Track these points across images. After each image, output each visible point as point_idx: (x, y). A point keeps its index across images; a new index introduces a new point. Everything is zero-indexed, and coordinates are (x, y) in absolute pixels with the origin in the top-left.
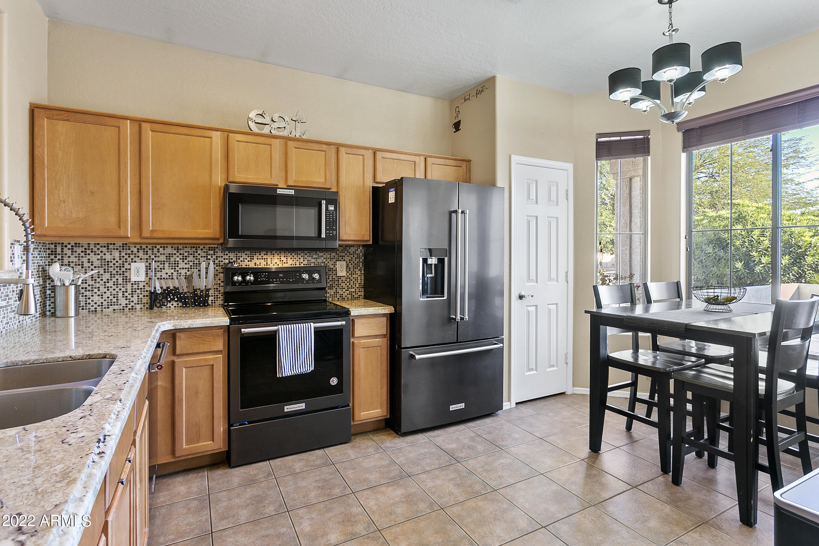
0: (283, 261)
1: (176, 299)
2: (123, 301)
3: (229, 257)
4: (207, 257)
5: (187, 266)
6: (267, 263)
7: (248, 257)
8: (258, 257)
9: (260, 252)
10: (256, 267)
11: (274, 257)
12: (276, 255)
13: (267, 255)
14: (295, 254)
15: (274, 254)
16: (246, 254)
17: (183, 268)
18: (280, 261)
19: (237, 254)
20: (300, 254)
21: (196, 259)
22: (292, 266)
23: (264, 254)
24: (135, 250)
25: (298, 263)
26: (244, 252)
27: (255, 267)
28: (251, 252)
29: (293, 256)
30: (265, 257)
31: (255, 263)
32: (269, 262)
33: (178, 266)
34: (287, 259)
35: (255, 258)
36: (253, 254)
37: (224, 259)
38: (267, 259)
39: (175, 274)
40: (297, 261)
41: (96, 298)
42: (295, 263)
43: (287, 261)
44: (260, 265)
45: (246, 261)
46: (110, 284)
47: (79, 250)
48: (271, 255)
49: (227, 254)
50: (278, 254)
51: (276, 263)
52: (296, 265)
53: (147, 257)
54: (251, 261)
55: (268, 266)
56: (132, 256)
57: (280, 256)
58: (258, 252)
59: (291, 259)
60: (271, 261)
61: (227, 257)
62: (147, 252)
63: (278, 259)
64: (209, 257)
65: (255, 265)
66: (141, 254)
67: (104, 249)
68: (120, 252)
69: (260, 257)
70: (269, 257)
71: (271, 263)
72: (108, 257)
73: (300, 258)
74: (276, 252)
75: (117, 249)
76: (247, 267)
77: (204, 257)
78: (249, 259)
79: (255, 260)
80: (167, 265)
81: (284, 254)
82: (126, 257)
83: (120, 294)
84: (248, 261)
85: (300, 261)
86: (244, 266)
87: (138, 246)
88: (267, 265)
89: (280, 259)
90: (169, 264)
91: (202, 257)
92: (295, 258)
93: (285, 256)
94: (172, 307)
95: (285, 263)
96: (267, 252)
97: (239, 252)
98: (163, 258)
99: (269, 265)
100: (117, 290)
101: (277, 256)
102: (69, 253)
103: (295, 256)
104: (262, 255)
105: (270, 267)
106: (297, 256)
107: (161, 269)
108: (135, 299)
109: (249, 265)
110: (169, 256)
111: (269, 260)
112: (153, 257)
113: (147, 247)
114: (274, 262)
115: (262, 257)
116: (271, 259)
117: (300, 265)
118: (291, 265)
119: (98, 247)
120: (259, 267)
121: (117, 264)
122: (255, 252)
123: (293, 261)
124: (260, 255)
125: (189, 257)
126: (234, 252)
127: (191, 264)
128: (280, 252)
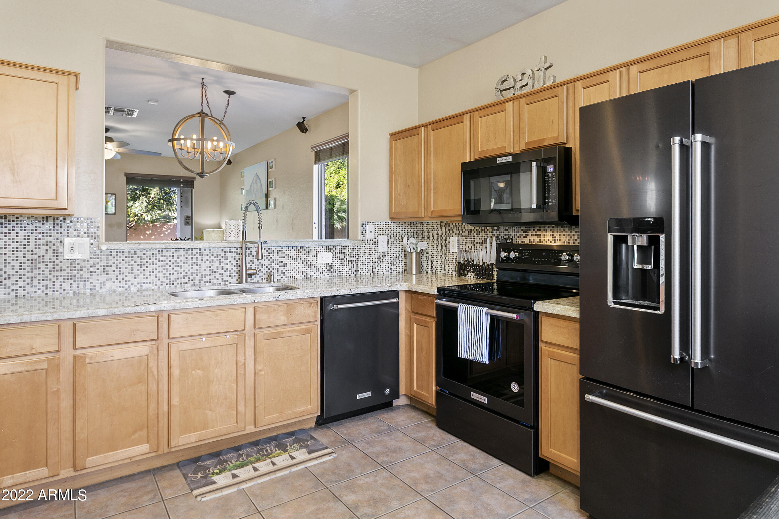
0: (555, 237)
1: (472, 270)
2: (447, 268)
3: (509, 232)
4: (493, 232)
5: (480, 241)
6: (540, 240)
7: (524, 232)
8: (532, 233)
9: (534, 228)
10: (531, 243)
11: (546, 232)
12: (548, 230)
13: (540, 230)
14: (569, 230)
15: (546, 230)
16: (522, 230)
17: (478, 243)
18: (553, 238)
19: (514, 230)
20: (574, 229)
21: (486, 234)
22: (565, 244)
23: (538, 230)
24: (452, 226)
25: (571, 241)
26: (520, 228)
27: (529, 243)
28: (526, 228)
29: (566, 232)
30: (538, 233)
31: (530, 240)
32: (542, 239)
33: (475, 241)
34: (560, 235)
35: (530, 234)
36: (528, 230)
37: (505, 235)
38: (540, 235)
39: (473, 248)
40: (571, 238)
41: (435, 263)
42: (569, 240)
43: (560, 238)
44: (534, 242)
45: (522, 237)
46: (441, 254)
47: (429, 227)
48: (544, 230)
49: (507, 230)
50: (551, 230)
51: (549, 240)
52: (569, 243)
53: (458, 232)
54: (526, 237)
55: (541, 244)
56: (451, 232)
57: (553, 232)
58: (532, 228)
59: (564, 235)
60: (544, 237)
61: (506, 232)
62: (458, 228)
63: (551, 235)
64: (494, 233)
65: (530, 242)
66: (455, 230)
67: (438, 226)
68: (446, 228)
69: (534, 233)
70: (542, 233)
71: (544, 240)
72: (440, 233)
73: (574, 235)
74: (549, 227)
75: (444, 226)
76: (523, 243)
77: (491, 232)
78: (524, 235)
79: (530, 237)
80: (468, 239)
81: (557, 230)
82: (448, 232)
83: (446, 261)
84: (524, 237)
85: (574, 238)
86: (520, 243)
87: (454, 223)
88: (540, 242)
89: (553, 235)
90: (470, 238)
91: (489, 232)
92: (569, 235)
93: (557, 232)
94: (472, 277)
95: (557, 240)
96: (540, 227)
97: (516, 228)
98: (466, 234)
99: (542, 242)
100: (444, 258)
101: (549, 232)
102: (424, 228)
103: (569, 232)
104: (536, 230)
105: (543, 244)
106: (571, 232)
107: (465, 243)
108: (452, 266)
109: (524, 242)
110: (470, 232)
111: (542, 236)
112: (461, 232)
113: (458, 224)
114: (546, 239)
115: (536, 232)
116: (544, 235)
117: (574, 243)
118: (564, 242)
119: (436, 224)
120: (533, 244)
121: (444, 239)
122: (530, 228)
123: (566, 238)
124: (534, 230)
125: (481, 232)
126: (513, 228)
127: (483, 238)
128: (553, 227)
